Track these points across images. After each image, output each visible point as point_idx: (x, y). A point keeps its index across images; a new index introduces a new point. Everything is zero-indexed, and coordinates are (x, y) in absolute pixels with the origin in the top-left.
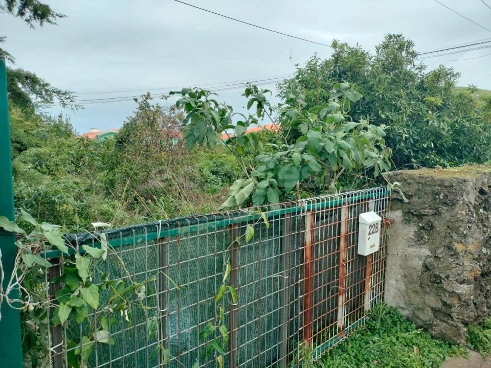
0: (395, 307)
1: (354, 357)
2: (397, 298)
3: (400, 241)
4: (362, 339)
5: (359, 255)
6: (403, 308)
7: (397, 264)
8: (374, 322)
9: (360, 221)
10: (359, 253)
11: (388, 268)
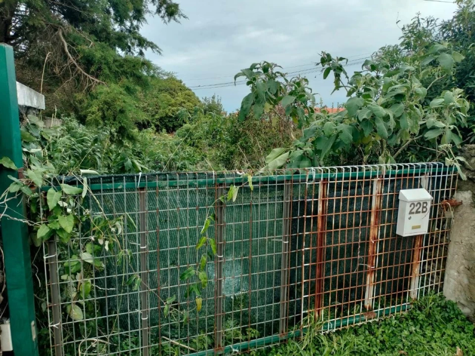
0: (454, 302)
1: (381, 341)
2: (458, 293)
3: (466, 227)
4: (399, 326)
5: (398, 236)
6: (463, 305)
7: (460, 254)
8: (418, 312)
9: (400, 198)
10: (398, 233)
11: (449, 257)
